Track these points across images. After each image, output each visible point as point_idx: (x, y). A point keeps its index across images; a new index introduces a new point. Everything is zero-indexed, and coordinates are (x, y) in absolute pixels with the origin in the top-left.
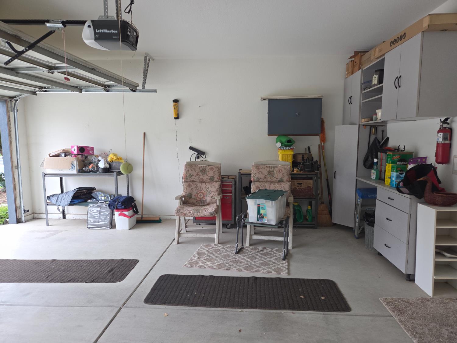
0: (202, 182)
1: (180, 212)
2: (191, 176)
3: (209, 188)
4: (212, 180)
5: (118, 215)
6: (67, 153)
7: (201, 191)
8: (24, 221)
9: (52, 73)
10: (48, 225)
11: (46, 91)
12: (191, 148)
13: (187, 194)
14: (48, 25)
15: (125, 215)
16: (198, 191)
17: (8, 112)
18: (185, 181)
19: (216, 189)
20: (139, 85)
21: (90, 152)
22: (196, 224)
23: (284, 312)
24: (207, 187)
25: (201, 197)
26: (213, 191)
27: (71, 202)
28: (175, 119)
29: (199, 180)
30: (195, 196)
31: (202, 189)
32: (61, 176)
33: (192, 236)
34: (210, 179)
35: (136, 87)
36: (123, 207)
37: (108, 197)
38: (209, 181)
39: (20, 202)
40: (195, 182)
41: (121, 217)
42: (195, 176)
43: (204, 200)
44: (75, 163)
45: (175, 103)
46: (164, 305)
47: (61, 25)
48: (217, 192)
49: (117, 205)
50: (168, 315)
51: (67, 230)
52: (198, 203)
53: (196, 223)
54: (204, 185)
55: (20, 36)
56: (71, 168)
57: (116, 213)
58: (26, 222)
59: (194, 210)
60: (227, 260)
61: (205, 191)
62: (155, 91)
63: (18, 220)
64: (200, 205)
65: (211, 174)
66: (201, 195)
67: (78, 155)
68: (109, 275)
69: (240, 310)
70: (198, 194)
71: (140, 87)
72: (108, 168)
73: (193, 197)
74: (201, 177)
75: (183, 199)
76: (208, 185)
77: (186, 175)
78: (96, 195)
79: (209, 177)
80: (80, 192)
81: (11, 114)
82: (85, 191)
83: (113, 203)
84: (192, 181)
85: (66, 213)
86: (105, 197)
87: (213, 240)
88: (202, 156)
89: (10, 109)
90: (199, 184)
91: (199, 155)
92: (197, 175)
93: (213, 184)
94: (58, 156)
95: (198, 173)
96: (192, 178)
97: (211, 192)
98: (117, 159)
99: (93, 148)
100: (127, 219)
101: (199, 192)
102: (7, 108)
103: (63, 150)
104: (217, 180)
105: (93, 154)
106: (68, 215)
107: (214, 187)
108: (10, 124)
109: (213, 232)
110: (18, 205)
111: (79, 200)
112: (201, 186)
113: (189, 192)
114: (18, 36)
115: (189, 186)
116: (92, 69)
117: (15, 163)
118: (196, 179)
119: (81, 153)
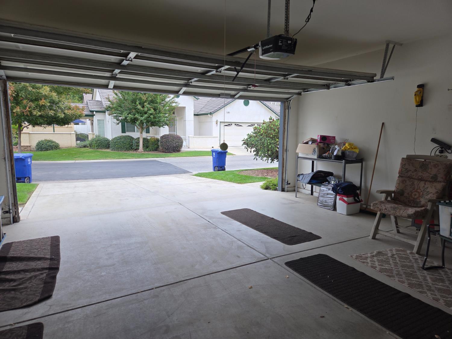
0: (421, 180)
1: (376, 206)
2: (407, 171)
3: (428, 187)
4: (434, 179)
5: (339, 199)
6: (314, 141)
7: (417, 190)
8: (286, 191)
9: (287, 79)
10: (296, 197)
11: (308, 91)
12: (434, 140)
13: (398, 190)
14: (249, 50)
15: (344, 201)
16: (414, 189)
17: (285, 110)
18: (400, 176)
19: (436, 191)
20: (376, 75)
21: (332, 141)
22: (416, 229)
23: (389, 333)
24: (426, 186)
25: (416, 197)
26: (432, 193)
27: (310, 181)
28: (416, 106)
29: (417, 177)
30: (408, 194)
31: (418, 188)
32: (313, 160)
33: (389, 236)
34: (432, 178)
35: (373, 77)
36: (342, 192)
37: (337, 182)
38: (431, 180)
39: (286, 177)
40: (412, 178)
41: (341, 201)
42: (413, 172)
43: (418, 201)
44: (317, 150)
45: (419, 89)
46: (295, 271)
47: (253, 49)
48: (437, 194)
49: (339, 189)
50: (288, 278)
51: (304, 203)
52: (410, 203)
53: (416, 227)
54: (422, 184)
55: (239, 61)
56: (313, 153)
57: (338, 197)
58: (287, 191)
59: (391, 207)
60: (401, 269)
61: (421, 191)
62: (393, 78)
63: (283, 189)
64: (412, 205)
65: (434, 171)
66: (415, 195)
67: (320, 142)
68: (289, 239)
69: (347, 307)
70: (412, 193)
71: (378, 77)
72: (341, 156)
73: (405, 194)
74: (420, 174)
75: (393, 194)
76: (428, 185)
77: (401, 170)
78: (330, 178)
79: (431, 176)
80: (319, 175)
81: (287, 111)
82: (322, 174)
83: (336, 187)
84: (409, 177)
85: (314, 190)
86: (334, 181)
87: (412, 247)
88: (448, 151)
89: (286, 107)
90: (416, 182)
91: (443, 149)
92: (416, 170)
93: (435, 184)
94: (307, 143)
95: (417, 169)
96: (409, 173)
97: (428, 193)
98: (351, 148)
99: (334, 137)
100: (345, 205)
101: (414, 191)
102: (285, 106)
103: (312, 139)
104: (442, 180)
105: (334, 143)
106: (315, 193)
107: (435, 188)
108: (285, 119)
109: (415, 238)
110: (284, 178)
111: (316, 181)
112: (418, 184)
113: (402, 189)
114: (238, 62)
115: (403, 182)
116: (309, 71)
117: (285, 147)
118: (413, 176)
119: (323, 142)
